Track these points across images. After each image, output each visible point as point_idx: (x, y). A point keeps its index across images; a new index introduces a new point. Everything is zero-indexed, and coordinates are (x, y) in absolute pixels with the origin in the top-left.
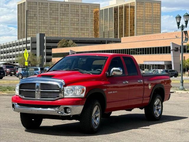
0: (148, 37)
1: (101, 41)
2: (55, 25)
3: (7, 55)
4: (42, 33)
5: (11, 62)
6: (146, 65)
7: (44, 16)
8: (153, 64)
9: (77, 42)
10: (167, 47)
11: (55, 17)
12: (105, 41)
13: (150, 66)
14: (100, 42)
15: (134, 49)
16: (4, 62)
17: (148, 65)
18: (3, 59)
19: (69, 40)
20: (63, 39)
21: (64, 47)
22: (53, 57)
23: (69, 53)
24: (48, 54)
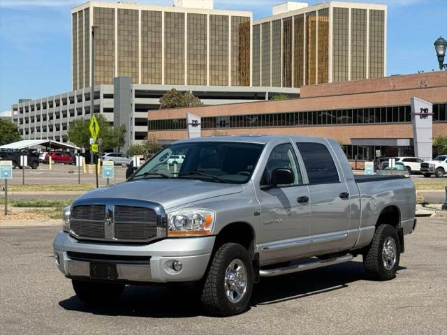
0: (359, 85)
1: (256, 93)
4: (126, 75)
5: (58, 138)
6: (355, 147)
7: (130, 40)
8: (372, 145)
9: (202, 95)
10: (402, 108)
11: (154, 41)
12: (265, 93)
13: (365, 149)
14: (253, 95)
15: (329, 112)
17: (361, 148)
19: (185, 92)
20: (172, 90)
21: (173, 107)
22: (149, 129)
23: (185, 120)
24: (139, 122)
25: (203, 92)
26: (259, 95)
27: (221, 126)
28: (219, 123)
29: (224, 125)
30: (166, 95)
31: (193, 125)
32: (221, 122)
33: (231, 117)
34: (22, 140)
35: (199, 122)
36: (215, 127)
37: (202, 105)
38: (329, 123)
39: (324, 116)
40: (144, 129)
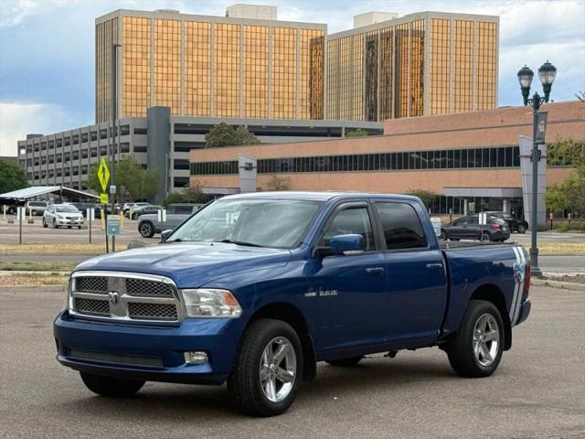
1: (329, 129)
2: (200, 84)
3: (65, 166)
4: (165, 105)
5: (75, 185)
6: (450, 198)
7: (170, 58)
8: (471, 195)
9: (260, 130)
10: (509, 149)
11: (200, 60)
12: (340, 128)
13: (462, 201)
14: (325, 131)
15: (418, 153)
16: (57, 185)
17: (457, 199)
18: (53, 178)
19: (238, 126)
20: (221, 124)
21: (222, 145)
22: (192, 173)
23: (237, 162)
24: (181, 165)
25: (260, 127)
26: (332, 132)
27: (282, 171)
28: (280, 166)
29: (286, 170)
30: (212, 130)
31: (247, 169)
32: (282, 165)
33: (295, 159)
34: (30, 186)
35: (255, 164)
36: (274, 171)
37: (259, 143)
38: (418, 167)
39: (412, 159)
40: (185, 173)
